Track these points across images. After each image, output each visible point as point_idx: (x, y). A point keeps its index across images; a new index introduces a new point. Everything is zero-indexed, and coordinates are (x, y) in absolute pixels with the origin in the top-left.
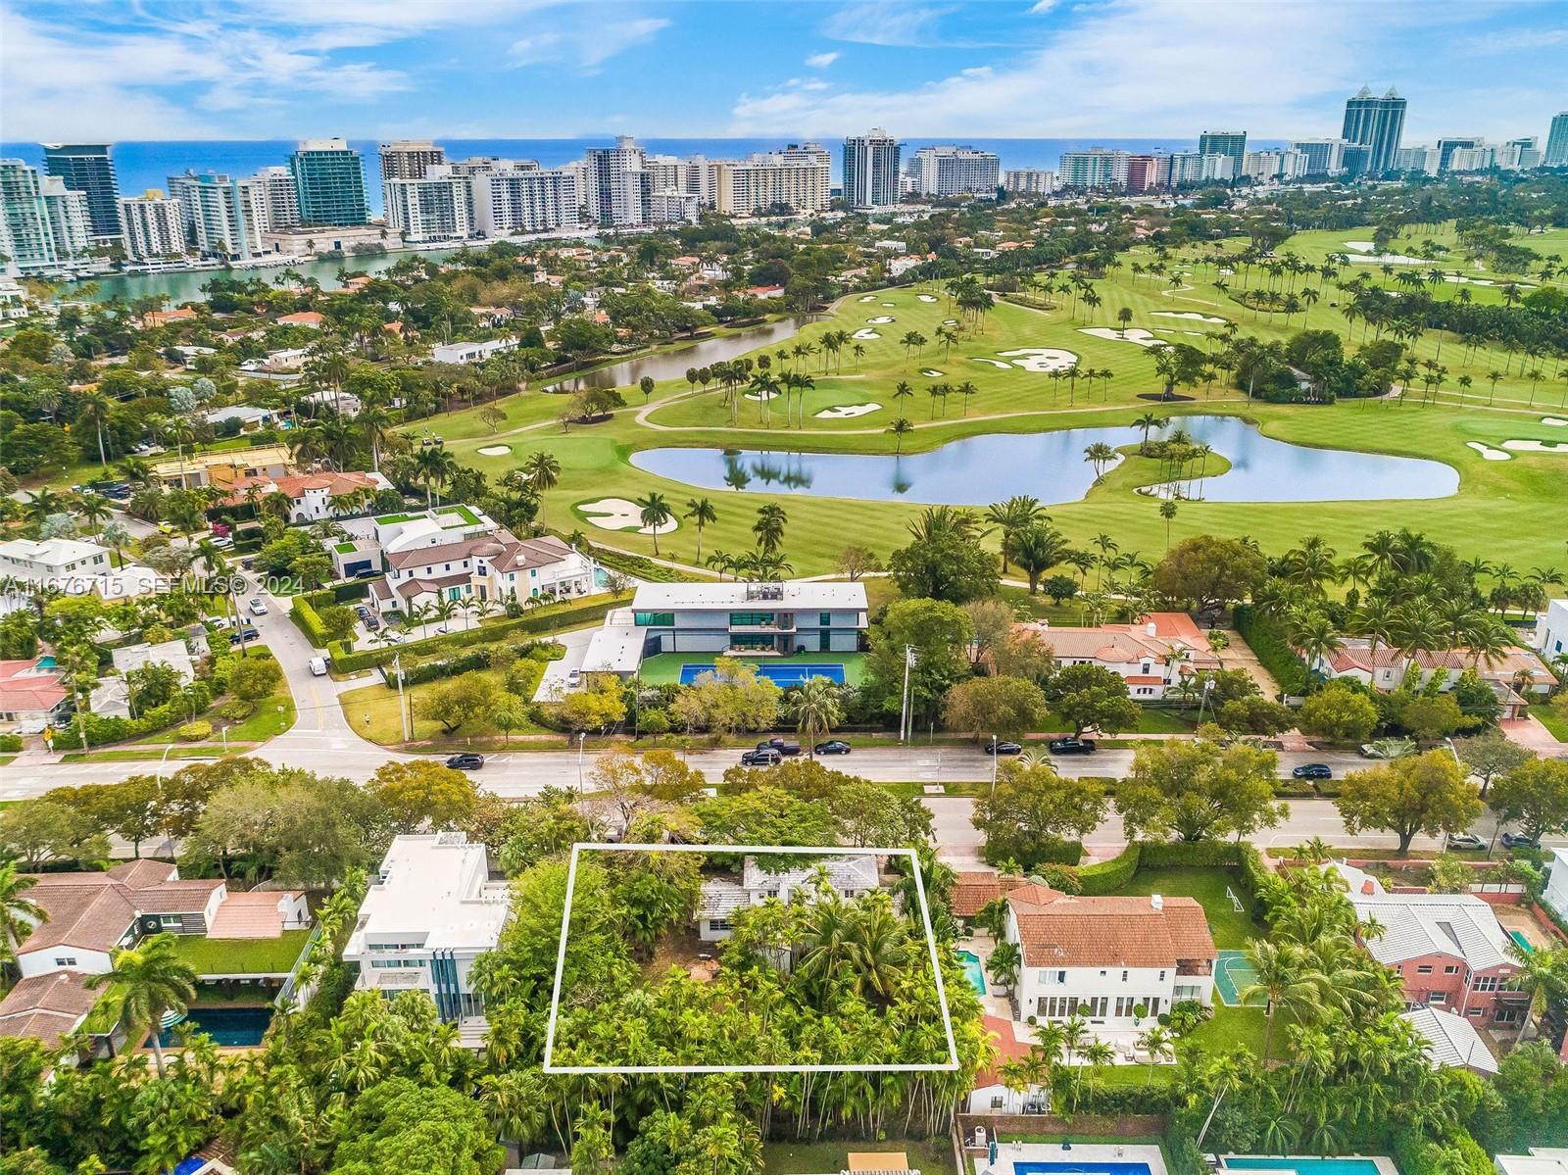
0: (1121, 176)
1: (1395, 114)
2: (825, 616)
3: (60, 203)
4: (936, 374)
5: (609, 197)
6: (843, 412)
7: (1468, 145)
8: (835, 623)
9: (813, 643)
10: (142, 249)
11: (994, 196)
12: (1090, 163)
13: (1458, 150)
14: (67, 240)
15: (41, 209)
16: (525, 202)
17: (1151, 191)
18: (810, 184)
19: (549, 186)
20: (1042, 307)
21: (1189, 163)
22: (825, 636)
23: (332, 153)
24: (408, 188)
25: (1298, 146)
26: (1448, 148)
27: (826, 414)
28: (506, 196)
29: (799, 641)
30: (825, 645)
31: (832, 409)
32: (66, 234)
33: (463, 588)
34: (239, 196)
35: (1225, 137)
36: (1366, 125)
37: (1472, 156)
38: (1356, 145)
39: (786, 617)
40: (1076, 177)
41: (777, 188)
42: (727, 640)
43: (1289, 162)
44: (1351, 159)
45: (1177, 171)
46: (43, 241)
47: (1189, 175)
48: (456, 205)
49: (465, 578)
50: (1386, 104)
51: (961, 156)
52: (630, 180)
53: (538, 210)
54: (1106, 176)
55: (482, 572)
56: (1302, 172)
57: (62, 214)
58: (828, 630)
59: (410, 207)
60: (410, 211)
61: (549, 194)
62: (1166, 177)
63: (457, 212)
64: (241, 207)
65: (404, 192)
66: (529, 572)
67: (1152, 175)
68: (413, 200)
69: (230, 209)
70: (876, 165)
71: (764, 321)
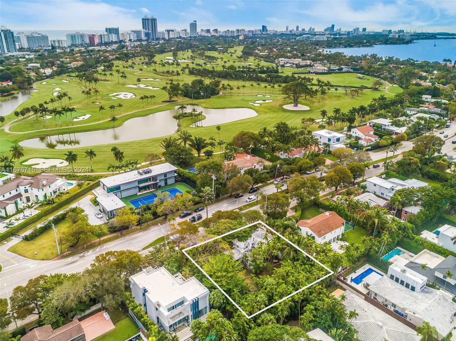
0: (87, 41)
1: (154, 22)
2: (165, 174)
4: (97, 103)
6: (81, 118)
7: (173, 31)
8: (168, 176)
9: (162, 184)
11: (50, 48)
12: (77, 37)
13: (171, 32)
17: (98, 45)
20: (105, 80)
21: (106, 37)
22: (166, 180)
25: (132, 31)
26: (168, 31)
27: (75, 120)
29: (159, 184)
30: (166, 184)
31: (76, 118)
33: (18, 199)
35: (113, 29)
36: (148, 25)
37: (175, 34)
38: (147, 31)
39: (154, 178)
40: (73, 41)
42: (138, 189)
43: (131, 35)
44: (147, 35)
45: (103, 39)
47: (106, 40)
49: (20, 195)
50: (152, 20)
51: (34, 35)
54: (83, 41)
55: (26, 191)
56: (136, 39)
58: (167, 179)
62: (100, 41)
66: (48, 187)
67: (97, 41)
70: (6, 38)
71: (13, 94)
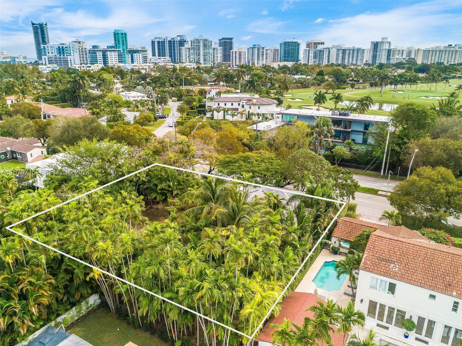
3: (216, 50)
5: (376, 57)
10: (234, 64)
14: (216, 60)
15: (211, 51)
16: (347, 57)
18: (454, 56)
19: (356, 52)
23: (292, 42)
24: (310, 51)
28: (341, 55)
32: (216, 58)
34: (261, 50)
41: (440, 57)
46: (210, 60)
48: (324, 57)
52: (384, 52)
53: (350, 60)
57: (216, 53)
59: (310, 57)
60: (310, 58)
61: (355, 55)
63: (324, 59)
64: (261, 53)
65: (309, 52)
68: (312, 55)
69: (258, 54)
